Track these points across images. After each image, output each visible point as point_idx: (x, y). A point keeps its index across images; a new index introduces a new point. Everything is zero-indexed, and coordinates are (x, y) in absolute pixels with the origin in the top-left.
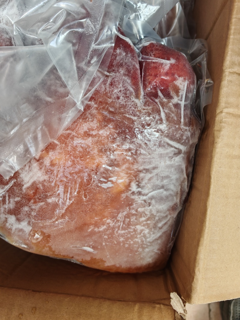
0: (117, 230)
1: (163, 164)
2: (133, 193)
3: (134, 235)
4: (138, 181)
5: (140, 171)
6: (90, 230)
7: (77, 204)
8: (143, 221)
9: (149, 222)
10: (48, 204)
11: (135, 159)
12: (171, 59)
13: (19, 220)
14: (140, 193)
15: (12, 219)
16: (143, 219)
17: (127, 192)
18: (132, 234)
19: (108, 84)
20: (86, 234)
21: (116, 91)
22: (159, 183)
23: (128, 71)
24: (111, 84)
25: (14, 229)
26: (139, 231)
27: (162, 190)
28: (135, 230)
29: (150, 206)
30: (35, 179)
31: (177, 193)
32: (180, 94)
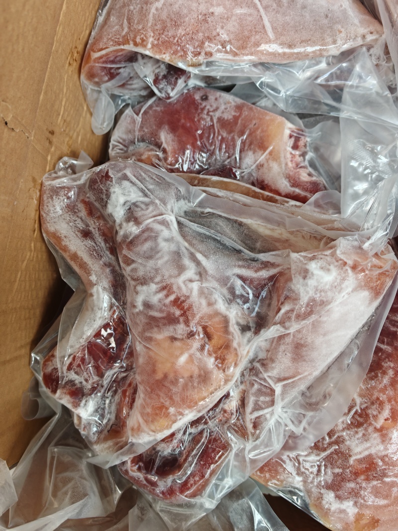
10: (383, 482)
13: (338, 497)
15: (330, 496)
25: (333, 509)
30: (373, 451)
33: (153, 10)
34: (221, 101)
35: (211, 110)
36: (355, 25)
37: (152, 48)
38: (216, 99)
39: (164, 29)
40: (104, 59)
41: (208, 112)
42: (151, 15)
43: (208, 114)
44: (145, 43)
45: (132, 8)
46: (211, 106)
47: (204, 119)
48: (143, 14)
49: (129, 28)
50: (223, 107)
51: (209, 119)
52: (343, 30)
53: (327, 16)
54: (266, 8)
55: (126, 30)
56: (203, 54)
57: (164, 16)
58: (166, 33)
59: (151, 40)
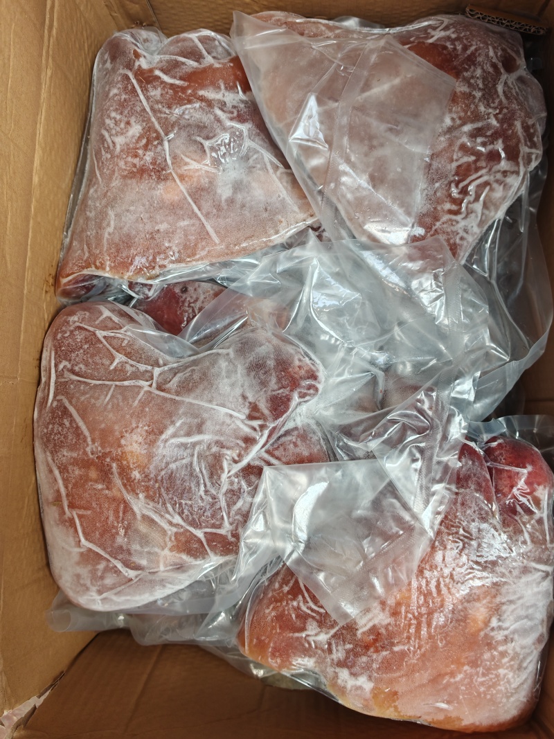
0: (476, 677)
1: (530, 592)
2: (493, 629)
3: (496, 682)
4: (500, 615)
5: (503, 604)
6: (445, 682)
7: (432, 651)
8: (506, 663)
9: (512, 663)
10: (393, 652)
11: (497, 590)
12: (527, 465)
13: (354, 675)
14: (500, 628)
15: (344, 674)
16: (505, 660)
17: (486, 628)
18: (493, 680)
19: (458, 504)
20: (442, 687)
21: (469, 512)
22: (523, 613)
23: (479, 485)
24: (463, 504)
25: (349, 687)
26: (502, 676)
27: (525, 620)
28: (497, 676)
29: (512, 642)
30: (376, 621)
31: (543, 621)
32: (541, 506)
33: (106, 235)
34: (200, 291)
35: (192, 301)
36: (295, 212)
37: (110, 270)
38: (195, 290)
39: (118, 251)
40: (73, 282)
41: (190, 303)
42: (105, 239)
43: (189, 306)
44: (104, 266)
45: (89, 233)
46: (191, 297)
47: (187, 311)
48: (99, 238)
49: (89, 252)
50: (202, 298)
51: (191, 311)
52: (283, 220)
53: (266, 210)
54: (207, 215)
55: (87, 255)
56: (157, 267)
57: (117, 240)
58: (120, 255)
59: (108, 263)
